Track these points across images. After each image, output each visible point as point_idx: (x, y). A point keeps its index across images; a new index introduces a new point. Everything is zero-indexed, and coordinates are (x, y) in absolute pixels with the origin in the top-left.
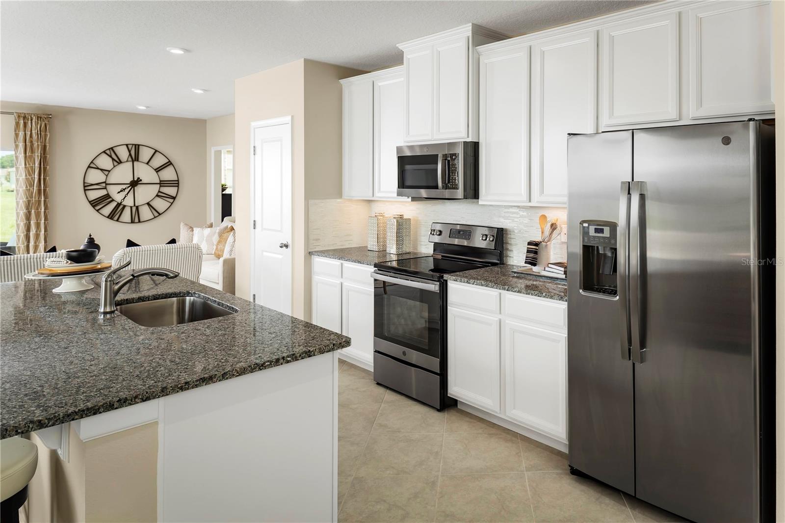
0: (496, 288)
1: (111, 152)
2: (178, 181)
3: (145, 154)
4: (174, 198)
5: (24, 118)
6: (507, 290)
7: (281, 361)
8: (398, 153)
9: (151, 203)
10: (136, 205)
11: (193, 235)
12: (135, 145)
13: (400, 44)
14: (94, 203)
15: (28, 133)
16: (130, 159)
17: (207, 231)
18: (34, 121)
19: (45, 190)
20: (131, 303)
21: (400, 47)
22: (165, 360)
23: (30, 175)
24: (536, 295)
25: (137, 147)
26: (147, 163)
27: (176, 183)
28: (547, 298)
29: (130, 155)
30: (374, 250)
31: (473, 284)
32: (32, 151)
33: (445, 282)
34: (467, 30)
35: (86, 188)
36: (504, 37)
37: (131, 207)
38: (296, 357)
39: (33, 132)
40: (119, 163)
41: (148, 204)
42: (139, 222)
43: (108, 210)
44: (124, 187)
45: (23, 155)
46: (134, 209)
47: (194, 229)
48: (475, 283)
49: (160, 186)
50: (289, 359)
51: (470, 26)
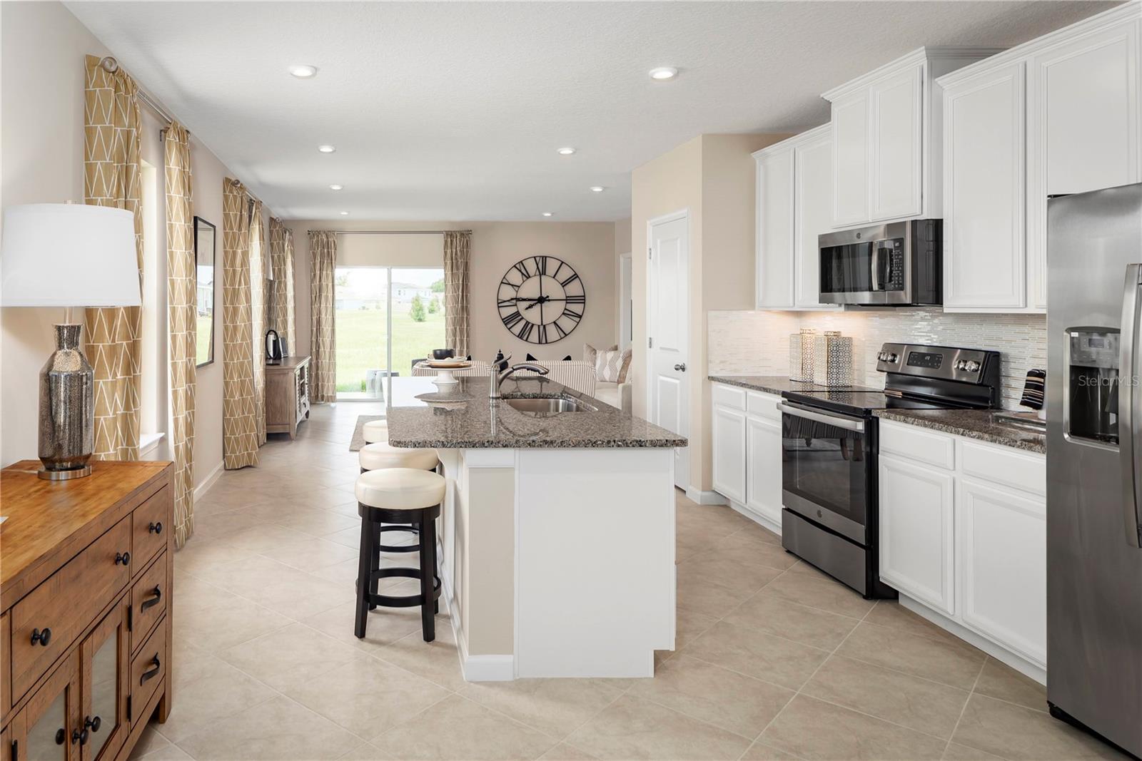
0: (946, 431)
1: (520, 266)
2: (584, 296)
3: (552, 266)
4: (580, 317)
5: (451, 235)
6: (962, 435)
7: (613, 443)
8: (820, 243)
9: (557, 322)
10: (544, 324)
11: (596, 358)
12: (543, 257)
13: (825, 94)
14: (507, 321)
15: (454, 250)
16: (538, 273)
17: (610, 355)
18: (458, 237)
19: (467, 307)
20: (515, 398)
21: (825, 98)
22: (524, 429)
23: (455, 292)
24: (1006, 444)
25: (544, 258)
26: (554, 277)
27: (582, 300)
28: (1024, 448)
29: (538, 268)
30: (798, 379)
31: (913, 424)
32: (458, 269)
33: (875, 420)
34: (919, 58)
35: (500, 305)
36: (992, 51)
37: (539, 326)
38: (627, 443)
39: (458, 249)
40: (528, 278)
41: (555, 323)
42: (546, 343)
43: (518, 329)
44: (532, 303)
45: (450, 272)
46: (541, 328)
47: (597, 351)
48: (916, 423)
49: (567, 303)
50: (620, 443)
51: (923, 51)
